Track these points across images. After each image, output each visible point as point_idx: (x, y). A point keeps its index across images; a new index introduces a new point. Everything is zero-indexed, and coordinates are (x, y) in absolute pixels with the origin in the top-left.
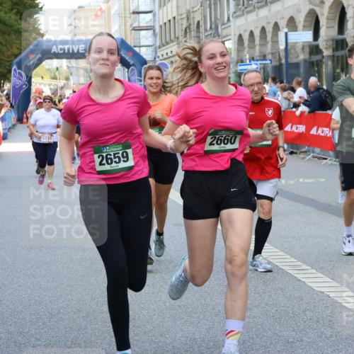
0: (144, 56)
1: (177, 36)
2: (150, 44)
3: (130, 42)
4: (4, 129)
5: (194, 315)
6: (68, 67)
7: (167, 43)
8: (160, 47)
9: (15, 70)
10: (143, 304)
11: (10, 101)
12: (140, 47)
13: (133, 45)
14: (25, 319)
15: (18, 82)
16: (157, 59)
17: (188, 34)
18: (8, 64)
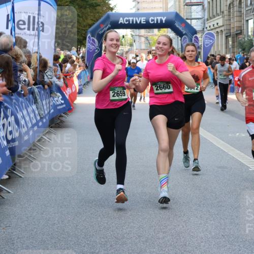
0: (195, 27)
1: (222, 11)
2: (200, 17)
3: (183, 15)
4: (79, 86)
5: (235, 243)
6: (132, 36)
7: (214, 17)
8: (208, 20)
9: (89, 37)
10: (192, 232)
11: (85, 63)
12: (191, 19)
13: (185, 18)
14: (96, 241)
15: (92, 47)
16: (205, 30)
17: (232, 9)
18: (84, 32)
